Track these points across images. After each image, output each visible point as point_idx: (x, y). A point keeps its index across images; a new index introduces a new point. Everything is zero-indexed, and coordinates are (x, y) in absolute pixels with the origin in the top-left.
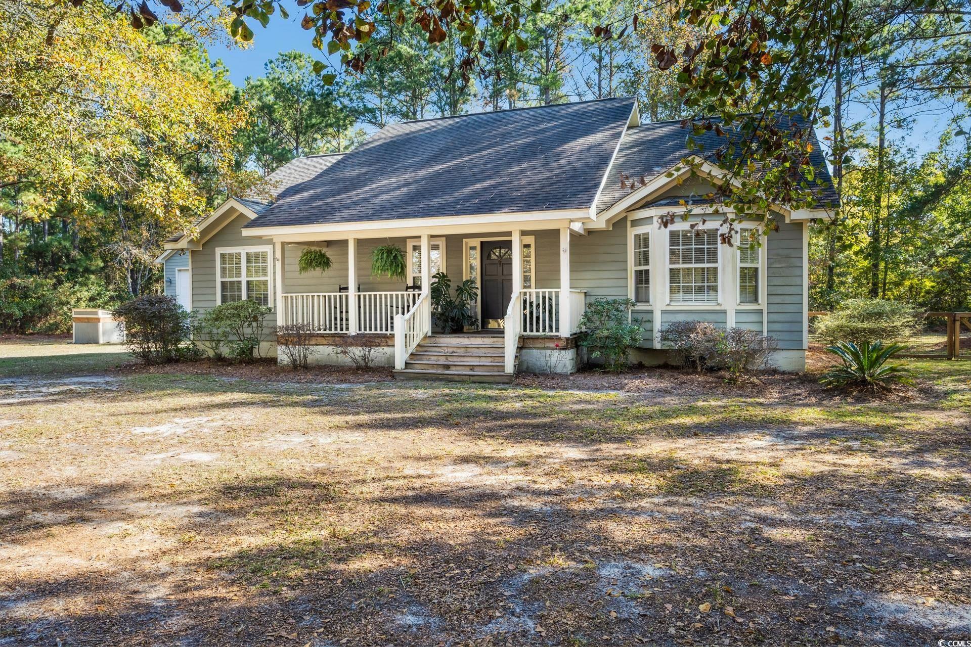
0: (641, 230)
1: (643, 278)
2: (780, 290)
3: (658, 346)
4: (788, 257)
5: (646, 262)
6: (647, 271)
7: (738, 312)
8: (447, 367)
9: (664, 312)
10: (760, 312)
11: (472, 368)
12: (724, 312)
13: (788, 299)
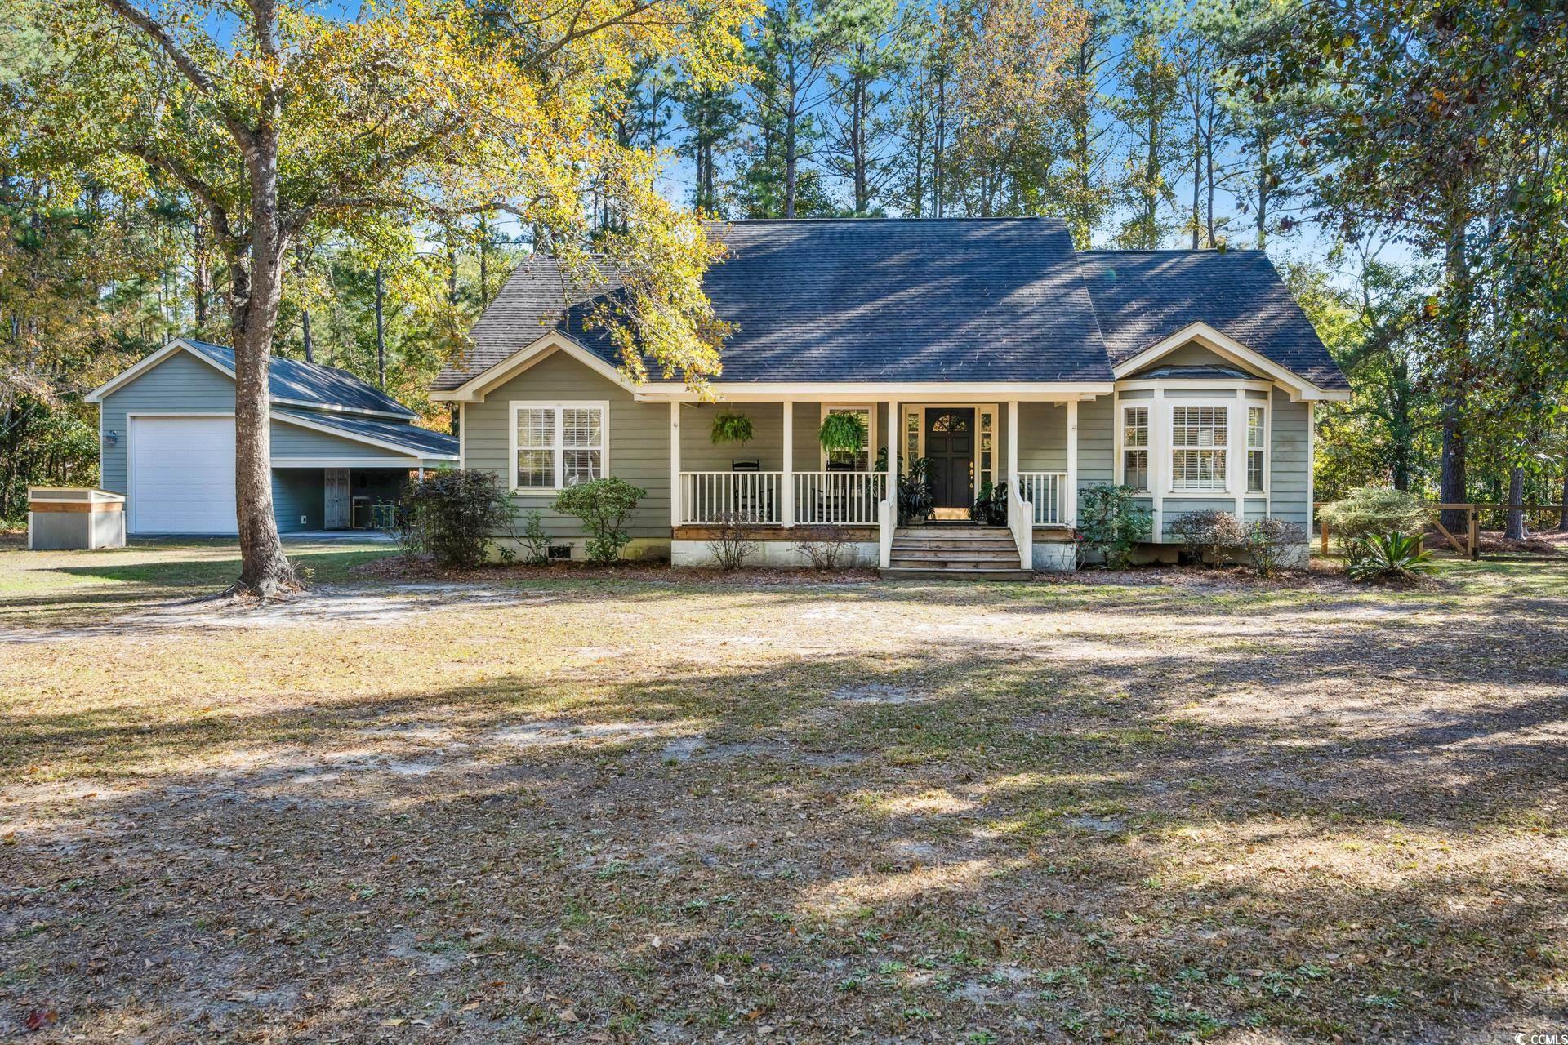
0: (1135, 404)
1: (1137, 461)
2: (1283, 477)
3: (1158, 538)
4: (1292, 441)
5: (1144, 441)
6: (1144, 454)
7: (1247, 501)
8: (944, 564)
9: (1166, 500)
10: (1264, 501)
11: (976, 564)
12: (1233, 501)
13: (1291, 487)
